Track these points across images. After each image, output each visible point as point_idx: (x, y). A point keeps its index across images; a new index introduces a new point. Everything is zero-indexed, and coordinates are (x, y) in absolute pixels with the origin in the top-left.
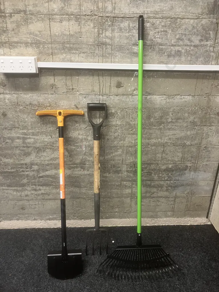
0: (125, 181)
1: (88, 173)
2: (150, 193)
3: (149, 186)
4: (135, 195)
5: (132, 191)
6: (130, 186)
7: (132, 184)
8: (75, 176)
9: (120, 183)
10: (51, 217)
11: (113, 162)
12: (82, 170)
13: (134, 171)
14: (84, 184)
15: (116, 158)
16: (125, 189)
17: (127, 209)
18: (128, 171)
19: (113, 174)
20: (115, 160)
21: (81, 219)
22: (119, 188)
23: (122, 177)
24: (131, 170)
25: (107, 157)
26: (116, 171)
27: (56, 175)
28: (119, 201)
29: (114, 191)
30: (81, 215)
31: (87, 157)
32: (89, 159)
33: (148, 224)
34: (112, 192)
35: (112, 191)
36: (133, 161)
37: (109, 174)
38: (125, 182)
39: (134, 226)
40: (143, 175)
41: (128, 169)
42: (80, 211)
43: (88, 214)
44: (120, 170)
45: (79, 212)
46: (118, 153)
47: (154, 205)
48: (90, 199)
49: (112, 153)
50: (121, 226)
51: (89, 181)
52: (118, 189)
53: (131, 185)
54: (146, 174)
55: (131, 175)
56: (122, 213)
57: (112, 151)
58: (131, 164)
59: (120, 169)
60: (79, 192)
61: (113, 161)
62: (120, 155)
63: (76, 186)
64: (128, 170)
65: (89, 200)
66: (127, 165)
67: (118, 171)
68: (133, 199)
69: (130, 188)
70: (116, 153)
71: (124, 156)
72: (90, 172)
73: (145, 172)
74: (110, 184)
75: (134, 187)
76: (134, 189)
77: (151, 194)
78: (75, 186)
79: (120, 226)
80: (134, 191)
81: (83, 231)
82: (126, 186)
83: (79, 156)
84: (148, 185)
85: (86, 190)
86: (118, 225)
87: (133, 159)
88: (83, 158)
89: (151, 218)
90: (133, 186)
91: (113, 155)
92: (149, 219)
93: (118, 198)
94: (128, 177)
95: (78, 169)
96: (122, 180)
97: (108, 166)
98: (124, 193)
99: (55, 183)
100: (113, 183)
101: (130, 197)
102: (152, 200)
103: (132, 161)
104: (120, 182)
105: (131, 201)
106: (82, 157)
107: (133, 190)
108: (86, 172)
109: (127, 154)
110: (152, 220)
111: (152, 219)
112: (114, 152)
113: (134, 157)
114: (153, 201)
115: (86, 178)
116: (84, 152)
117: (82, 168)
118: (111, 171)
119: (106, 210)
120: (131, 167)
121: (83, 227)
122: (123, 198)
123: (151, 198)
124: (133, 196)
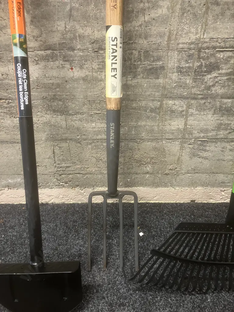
0: (171, 98)
1: (83, 75)
2: (226, 129)
3: (227, 111)
4: (192, 134)
5: (186, 124)
6: (183, 111)
7: (189, 106)
8: (51, 81)
9: (159, 103)
10: (10, 181)
11: (145, 42)
12: (68, 66)
13: (195, 71)
14: (74, 106)
15: (154, 30)
16: (170, 120)
17: (171, 167)
18: (180, 70)
19: (143, 77)
20: (150, 36)
21: (74, 186)
22: (156, 117)
23: (164, 88)
24: (189, 67)
25: (129, 25)
26: (150, 69)
27: (5, 79)
28: (155, 149)
29: (143, 123)
30: (72, 178)
31: (78, 27)
32: (81, 31)
33: (212, 200)
34: (140, 126)
35: (139, 124)
36: (196, 39)
37: (134, 77)
38: (170, 102)
39: (182, 202)
40: (216, 82)
41: (184, 64)
42: (70, 169)
43: (87, 175)
44: (162, 68)
45: (69, 173)
46: (160, 11)
47: (230, 157)
48: (90, 144)
49: (143, 11)
50: (157, 202)
51: (86, 97)
52: (153, 119)
53: (185, 108)
54: (226, 78)
55: (188, 82)
56: (160, 176)
57: (142, 5)
58: (190, 49)
59: (161, 63)
60: (64, 126)
61: (146, 38)
62: (164, 20)
63: (57, 111)
64: (182, 68)
65: (90, 146)
66: (180, 51)
67: (156, 69)
68: (186, 145)
69: (183, 116)
70: (154, 14)
71: (174, 22)
72: (87, 73)
73: (224, 71)
74: (134, 105)
75: (192, 115)
76: (192, 118)
77: (230, 133)
78: (54, 111)
79: (153, 202)
80: (191, 126)
81: (78, 211)
82: (172, 111)
83: (54, 21)
84: (225, 108)
85: (80, 120)
86: (150, 200)
87: (197, 33)
88: (66, 27)
89: (221, 186)
90: (191, 111)
91: (146, 19)
92: (215, 189)
93: (152, 140)
94: (181, 86)
95: (57, 63)
96: (165, 96)
97: (132, 53)
98: (167, 128)
99: (7, 101)
100: (143, 103)
101: (179, 139)
102: (229, 147)
103: (193, 37)
104: (159, 101)
105: (182, 148)
106: (64, 25)
107: (189, 122)
108: (77, 73)
109: (183, 14)
110: (221, 191)
111: (222, 189)
112: (149, 8)
113: (202, 26)
114: (231, 150)
115: (78, 88)
116: (68, 8)
117: (66, 59)
118: (139, 70)
119: (126, 169)
120: (190, 56)
121: (78, 204)
122: (164, 142)
123: (228, 142)
124: (187, 136)
